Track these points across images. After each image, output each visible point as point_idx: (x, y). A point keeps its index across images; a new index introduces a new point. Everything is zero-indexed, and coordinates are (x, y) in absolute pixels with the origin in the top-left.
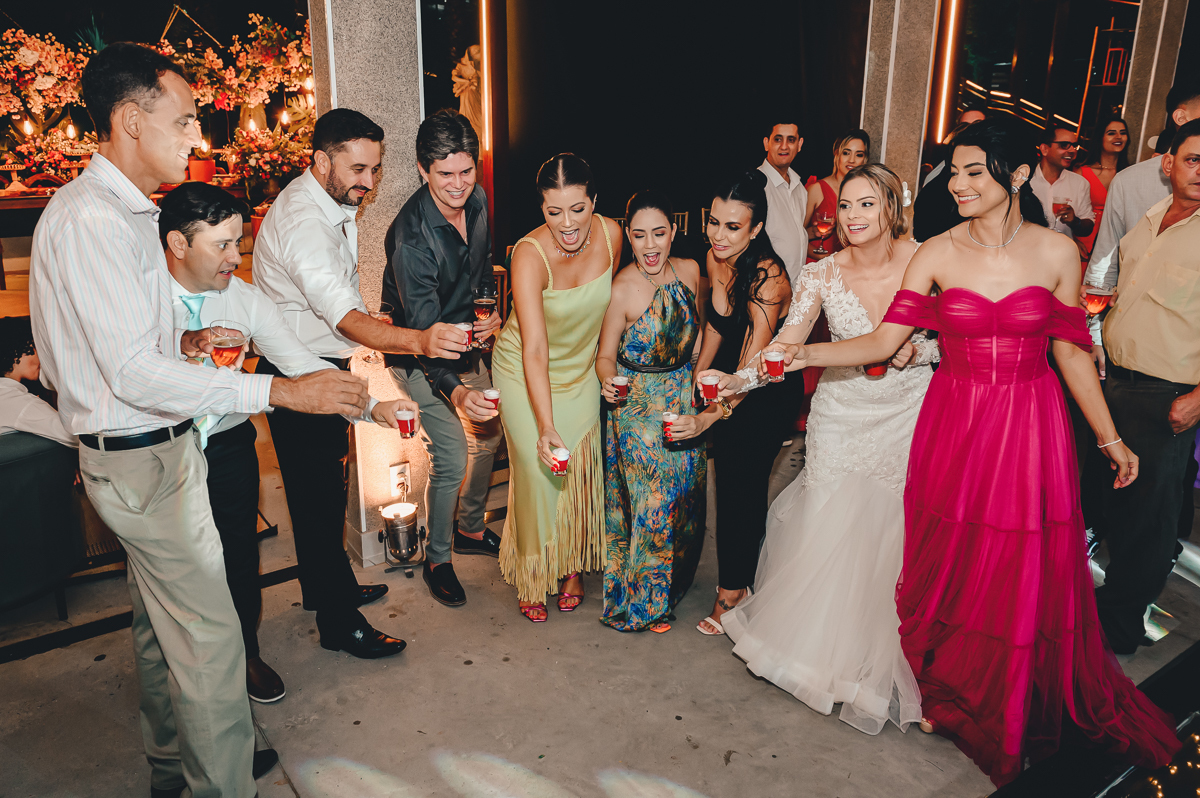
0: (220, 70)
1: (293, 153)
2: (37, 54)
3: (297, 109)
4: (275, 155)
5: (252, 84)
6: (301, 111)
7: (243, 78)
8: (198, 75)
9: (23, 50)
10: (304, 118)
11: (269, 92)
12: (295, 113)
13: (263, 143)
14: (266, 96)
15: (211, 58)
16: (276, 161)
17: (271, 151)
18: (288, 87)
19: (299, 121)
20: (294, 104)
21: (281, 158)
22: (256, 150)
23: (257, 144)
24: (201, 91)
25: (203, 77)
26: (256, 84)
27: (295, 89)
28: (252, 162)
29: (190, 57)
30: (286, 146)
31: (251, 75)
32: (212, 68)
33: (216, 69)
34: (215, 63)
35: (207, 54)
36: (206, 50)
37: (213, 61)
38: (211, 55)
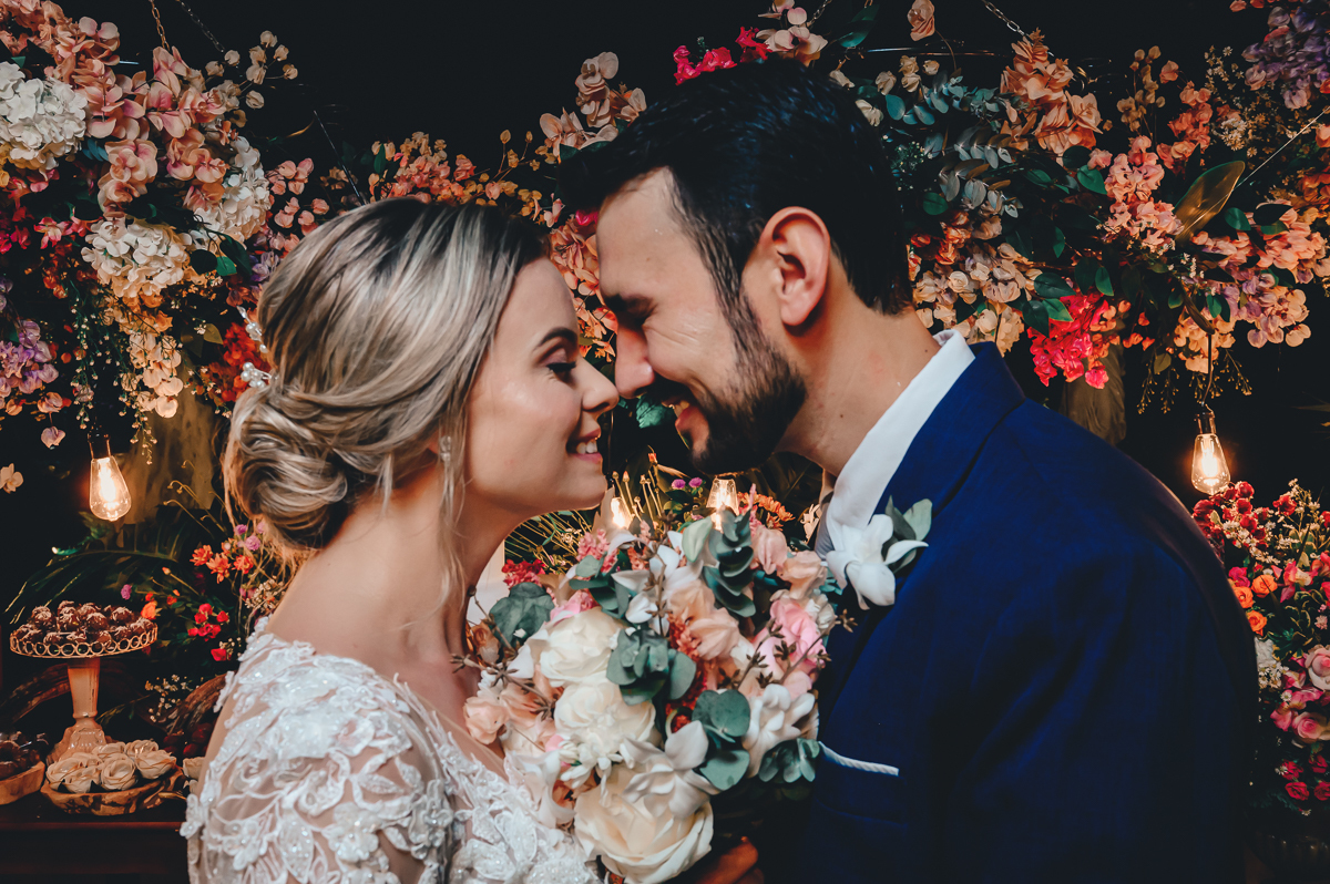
0: (1078, 156)
2: (81, 100)
5: (1234, 250)
8: (951, 181)
11: (1314, 290)
14: (1297, 307)
15: (1033, 89)
24: (957, 281)
25: (976, 189)
26: (1258, 245)
29: (911, 79)
31: (1243, 199)
32: (1034, 143)
33: (1058, 146)
34: (1056, 117)
35: (1013, 68)
36: (1014, 46)
37: (1044, 106)
38: (1038, 72)
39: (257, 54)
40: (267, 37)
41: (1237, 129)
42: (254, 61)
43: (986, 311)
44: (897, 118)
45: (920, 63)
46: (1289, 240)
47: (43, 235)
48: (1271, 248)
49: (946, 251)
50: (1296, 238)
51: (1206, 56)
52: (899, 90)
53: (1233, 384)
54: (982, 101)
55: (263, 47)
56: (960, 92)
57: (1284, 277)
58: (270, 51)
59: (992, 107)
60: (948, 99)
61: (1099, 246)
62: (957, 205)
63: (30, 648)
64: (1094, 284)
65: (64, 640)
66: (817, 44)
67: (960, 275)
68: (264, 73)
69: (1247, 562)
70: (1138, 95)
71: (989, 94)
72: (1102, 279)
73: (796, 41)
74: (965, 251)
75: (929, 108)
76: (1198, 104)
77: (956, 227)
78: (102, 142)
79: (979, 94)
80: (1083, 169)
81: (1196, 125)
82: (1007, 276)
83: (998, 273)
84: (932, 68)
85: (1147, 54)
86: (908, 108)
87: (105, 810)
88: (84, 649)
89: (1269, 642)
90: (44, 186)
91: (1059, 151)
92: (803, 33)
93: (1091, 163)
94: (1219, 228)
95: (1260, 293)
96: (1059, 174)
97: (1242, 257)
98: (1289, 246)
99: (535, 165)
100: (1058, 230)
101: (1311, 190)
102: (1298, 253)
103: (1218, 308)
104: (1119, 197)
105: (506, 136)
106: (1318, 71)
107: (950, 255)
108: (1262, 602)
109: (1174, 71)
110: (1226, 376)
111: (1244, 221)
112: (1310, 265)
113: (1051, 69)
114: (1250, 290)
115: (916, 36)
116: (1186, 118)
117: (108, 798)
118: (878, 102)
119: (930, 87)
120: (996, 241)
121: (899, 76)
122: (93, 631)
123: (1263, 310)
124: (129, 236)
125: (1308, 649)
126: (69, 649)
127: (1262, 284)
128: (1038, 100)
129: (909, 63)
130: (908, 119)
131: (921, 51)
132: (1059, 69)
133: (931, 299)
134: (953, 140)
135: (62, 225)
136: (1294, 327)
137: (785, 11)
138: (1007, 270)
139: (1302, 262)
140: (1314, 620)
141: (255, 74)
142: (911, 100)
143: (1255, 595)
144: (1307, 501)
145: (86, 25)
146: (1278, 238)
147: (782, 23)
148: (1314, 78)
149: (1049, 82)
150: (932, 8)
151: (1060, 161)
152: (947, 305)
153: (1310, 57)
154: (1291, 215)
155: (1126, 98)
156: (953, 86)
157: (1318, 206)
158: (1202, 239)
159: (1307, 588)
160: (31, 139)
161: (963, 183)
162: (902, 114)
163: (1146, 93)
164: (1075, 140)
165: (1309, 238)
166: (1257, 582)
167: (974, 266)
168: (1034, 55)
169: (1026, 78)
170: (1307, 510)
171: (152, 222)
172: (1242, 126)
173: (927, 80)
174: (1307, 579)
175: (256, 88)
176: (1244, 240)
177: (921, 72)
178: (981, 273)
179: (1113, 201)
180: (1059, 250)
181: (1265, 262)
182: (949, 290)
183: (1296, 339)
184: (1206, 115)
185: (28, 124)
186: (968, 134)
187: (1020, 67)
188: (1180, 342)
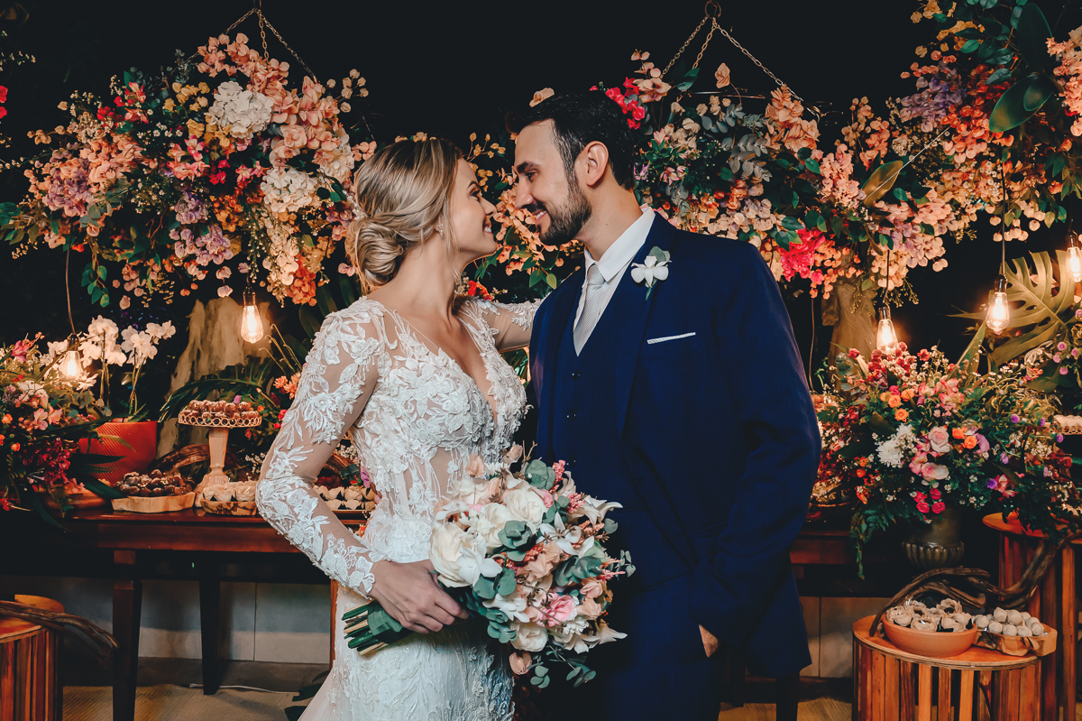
0: (806, 153)
1: (1029, 429)
2: (269, 102)
3: (1026, 294)
4: (969, 433)
5: (899, 212)
6: (1038, 302)
7: (877, 188)
8: (735, 164)
9: (227, 91)
10: (1046, 321)
11: (948, 239)
12: (1021, 304)
13: (927, 390)
14: (938, 248)
15: (782, 116)
16: (971, 452)
17: (954, 421)
18: (1002, 228)
19: (1032, 327)
20: (1018, 280)
21: (985, 445)
22: (902, 414)
23: (909, 394)
24: (739, 218)
25: (749, 167)
26: (914, 209)
27: (1022, 236)
28: (889, 453)
29: (716, 109)
30: (1007, 405)
31: (899, 183)
32: (783, 147)
33: (795, 147)
34: (794, 132)
35: (772, 105)
36: (772, 92)
37: (788, 126)
38: (785, 107)
39: (347, 82)
40: (354, 73)
41: (902, 144)
42: (345, 86)
43: (755, 236)
44: (708, 129)
45: (721, 100)
46: (932, 208)
47: (238, 175)
48: (921, 212)
49: (733, 201)
50: (935, 207)
51: (887, 102)
52: (708, 114)
53: (908, 297)
54: (753, 121)
55: (351, 78)
56: (741, 115)
57: (928, 229)
58: (355, 81)
59: (759, 124)
60: (735, 119)
61: (820, 205)
62: (739, 175)
63: (193, 420)
64: (816, 226)
65: (214, 416)
66: (665, 88)
67: (740, 215)
68: (351, 93)
69: (899, 382)
70: (855, 125)
71: (757, 117)
72: (821, 222)
73: (654, 86)
74: (743, 204)
75: (725, 123)
76: (882, 130)
77: (738, 188)
78: (279, 125)
79: (752, 117)
80: (808, 160)
81: (880, 142)
82: (766, 216)
83: (761, 216)
84: (727, 102)
85: (860, 101)
86: (714, 124)
87: (240, 512)
88: (225, 422)
89: (910, 426)
90: (245, 148)
91: (796, 150)
92: (659, 82)
93: (812, 157)
94: (890, 199)
95: (913, 236)
96: (796, 162)
97: (905, 216)
98: (931, 211)
99: (491, 154)
100: (795, 193)
101: (949, 181)
102: (936, 216)
103: (886, 241)
104: (827, 176)
105: (473, 137)
106: (940, 112)
107: (735, 204)
108: (906, 404)
109: (868, 111)
110: (904, 292)
111: (904, 196)
112: (945, 224)
113: (792, 105)
114: (907, 235)
115: (719, 86)
116: (874, 137)
117: (242, 505)
118: (698, 120)
119: (725, 112)
120: (760, 198)
121: (709, 106)
122: (229, 413)
123: (916, 247)
124: (287, 177)
125: (929, 429)
126: (217, 422)
127: (914, 232)
128: (785, 122)
129: (715, 100)
130: (714, 129)
131: (722, 94)
132: (796, 106)
133: (724, 229)
134: (737, 141)
135: (250, 170)
136: (937, 259)
137: (649, 70)
138: (766, 212)
139: (940, 221)
140: (933, 412)
141: (346, 93)
142: (714, 119)
143: (902, 400)
144: (941, 359)
145: (274, 63)
146: (925, 206)
147: (647, 76)
148: (937, 116)
149: (791, 112)
150: (729, 71)
151: (796, 155)
152: (734, 233)
153: (937, 104)
154: (932, 194)
155: (847, 126)
156: (737, 111)
157: (953, 191)
158: (881, 205)
159: (932, 397)
160: (246, 122)
161: (742, 163)
162: (709, 126)
163: (859, 124)
164: (805, 144)
165: (943, 207)
166: (904, 393)
167: (748, 210)
168: (783, 98)
169: (779, 110)
170: (942, 363)
171: (300, 170)
172: (904, 143)
173: (724, 109)
174: (932, 393)
175: (347, 101)
176: (905, 206)
177: (721, 105)
178: (752, 214)
179: (824, 178)
180: (795, 204)
181: (918, 220)
182: (734, 223)
183: (938, 267)
184: (886, 136)
185: (244, 114)
186: (745, 137)
187: (775, 104)
188: (875, 270)
